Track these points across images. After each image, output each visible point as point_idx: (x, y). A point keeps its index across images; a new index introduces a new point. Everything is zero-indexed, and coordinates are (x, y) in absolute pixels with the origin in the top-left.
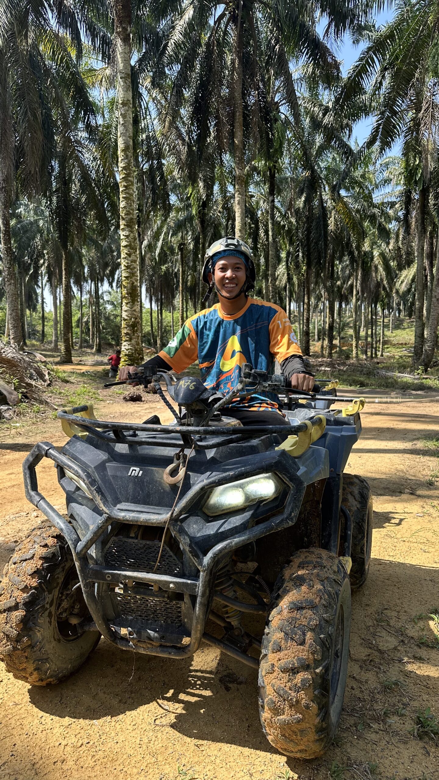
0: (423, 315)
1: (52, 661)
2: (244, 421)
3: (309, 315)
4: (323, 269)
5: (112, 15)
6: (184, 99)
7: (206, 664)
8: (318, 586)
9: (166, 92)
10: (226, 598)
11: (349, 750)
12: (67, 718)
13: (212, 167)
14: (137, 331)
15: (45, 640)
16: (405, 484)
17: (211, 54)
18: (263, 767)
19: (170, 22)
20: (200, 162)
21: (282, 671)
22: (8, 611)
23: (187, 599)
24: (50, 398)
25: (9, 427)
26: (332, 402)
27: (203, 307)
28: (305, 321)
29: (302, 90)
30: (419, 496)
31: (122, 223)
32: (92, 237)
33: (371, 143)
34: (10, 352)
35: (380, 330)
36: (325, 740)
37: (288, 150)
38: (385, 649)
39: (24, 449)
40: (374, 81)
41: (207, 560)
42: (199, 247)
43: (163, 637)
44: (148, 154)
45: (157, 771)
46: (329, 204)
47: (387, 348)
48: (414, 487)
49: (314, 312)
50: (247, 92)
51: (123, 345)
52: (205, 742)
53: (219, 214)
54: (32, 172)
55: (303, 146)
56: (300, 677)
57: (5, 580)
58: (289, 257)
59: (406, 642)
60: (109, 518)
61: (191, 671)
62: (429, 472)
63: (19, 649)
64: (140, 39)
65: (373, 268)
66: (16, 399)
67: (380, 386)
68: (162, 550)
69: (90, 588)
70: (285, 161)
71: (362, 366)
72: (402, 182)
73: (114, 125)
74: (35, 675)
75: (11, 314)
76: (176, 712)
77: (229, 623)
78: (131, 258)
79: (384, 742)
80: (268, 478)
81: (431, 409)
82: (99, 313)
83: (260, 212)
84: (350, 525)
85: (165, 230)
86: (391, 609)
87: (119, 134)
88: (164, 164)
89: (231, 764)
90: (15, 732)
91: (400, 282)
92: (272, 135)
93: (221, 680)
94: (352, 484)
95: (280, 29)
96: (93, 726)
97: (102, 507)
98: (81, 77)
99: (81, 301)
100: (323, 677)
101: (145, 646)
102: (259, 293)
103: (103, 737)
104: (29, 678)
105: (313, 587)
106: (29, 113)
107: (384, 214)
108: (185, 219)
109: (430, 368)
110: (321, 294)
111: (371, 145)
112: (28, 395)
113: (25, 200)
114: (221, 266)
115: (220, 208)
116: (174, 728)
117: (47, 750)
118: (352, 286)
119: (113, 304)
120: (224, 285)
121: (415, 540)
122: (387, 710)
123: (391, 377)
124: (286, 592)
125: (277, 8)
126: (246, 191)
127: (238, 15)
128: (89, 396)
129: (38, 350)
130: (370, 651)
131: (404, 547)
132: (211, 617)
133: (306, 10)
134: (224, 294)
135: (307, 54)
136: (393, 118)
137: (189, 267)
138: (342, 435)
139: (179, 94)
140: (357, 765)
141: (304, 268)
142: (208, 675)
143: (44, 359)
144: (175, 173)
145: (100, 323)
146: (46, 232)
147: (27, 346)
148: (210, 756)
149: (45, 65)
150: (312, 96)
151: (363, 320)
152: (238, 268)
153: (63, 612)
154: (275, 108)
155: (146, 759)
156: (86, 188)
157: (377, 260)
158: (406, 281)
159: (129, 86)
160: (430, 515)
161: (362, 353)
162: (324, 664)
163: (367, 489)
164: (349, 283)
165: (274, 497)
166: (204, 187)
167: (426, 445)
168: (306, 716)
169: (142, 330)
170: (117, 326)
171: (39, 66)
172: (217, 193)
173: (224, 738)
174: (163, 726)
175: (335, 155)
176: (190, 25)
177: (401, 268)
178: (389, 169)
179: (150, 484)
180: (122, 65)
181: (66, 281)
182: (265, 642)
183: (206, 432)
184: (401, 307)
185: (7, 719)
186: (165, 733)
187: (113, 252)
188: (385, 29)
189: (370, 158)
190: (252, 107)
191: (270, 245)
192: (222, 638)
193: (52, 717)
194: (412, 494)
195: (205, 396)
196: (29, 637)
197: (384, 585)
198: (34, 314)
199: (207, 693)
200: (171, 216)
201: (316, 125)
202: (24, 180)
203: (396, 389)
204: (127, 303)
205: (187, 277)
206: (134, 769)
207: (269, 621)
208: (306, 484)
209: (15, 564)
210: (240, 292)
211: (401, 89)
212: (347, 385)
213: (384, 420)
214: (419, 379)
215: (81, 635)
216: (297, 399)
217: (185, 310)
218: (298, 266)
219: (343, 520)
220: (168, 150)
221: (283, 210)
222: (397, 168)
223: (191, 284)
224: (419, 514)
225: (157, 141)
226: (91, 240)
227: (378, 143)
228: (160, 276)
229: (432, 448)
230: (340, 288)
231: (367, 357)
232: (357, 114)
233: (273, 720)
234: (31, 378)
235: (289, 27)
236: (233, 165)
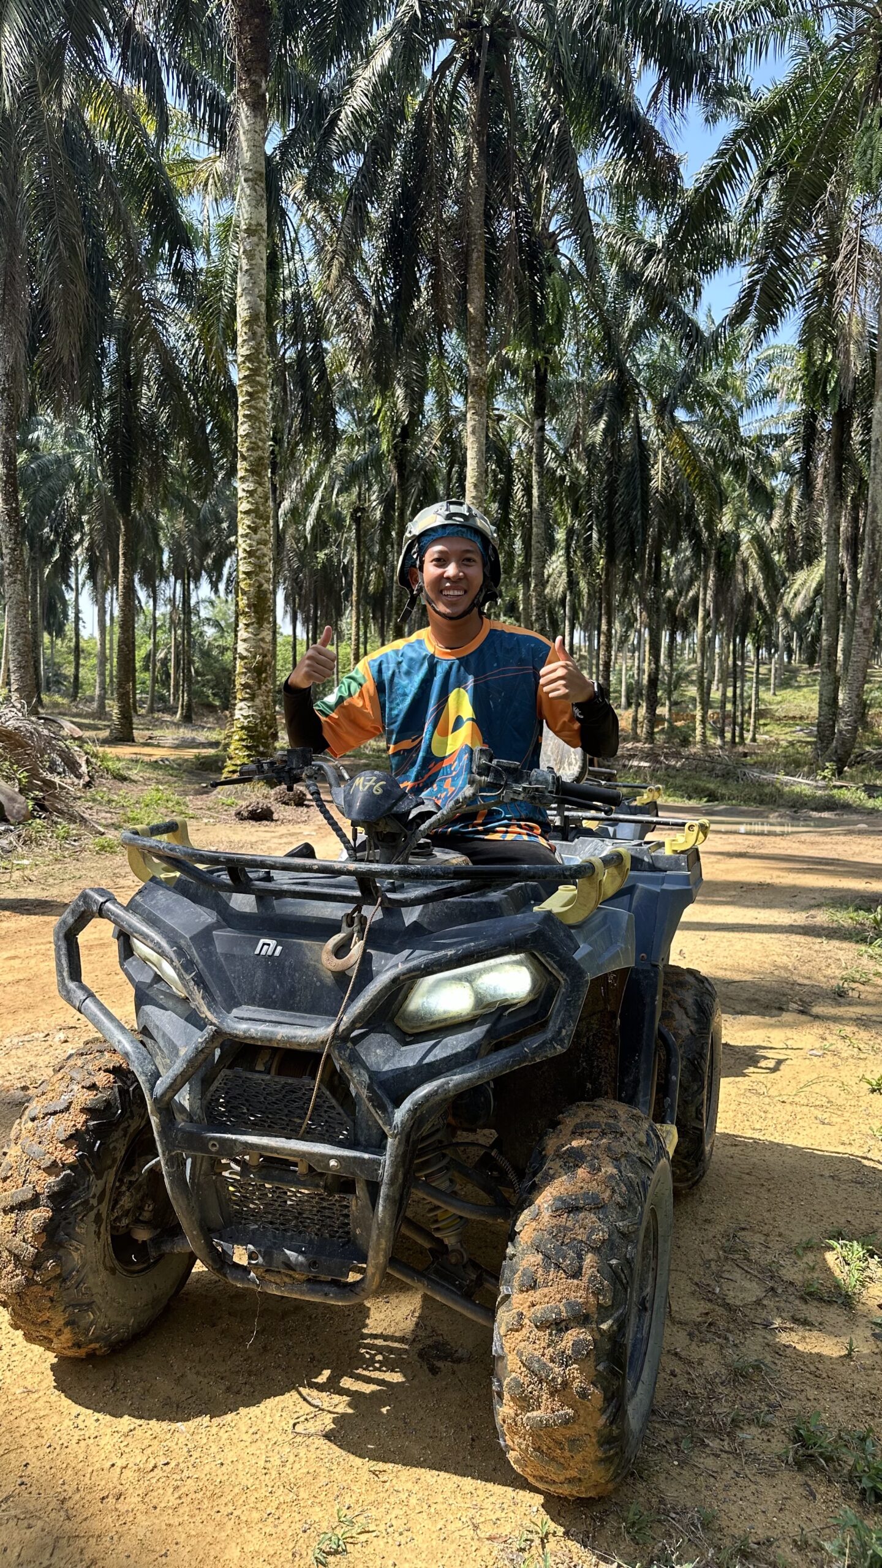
0: (836, 661)
1: (99, 1309)
2: (475, 858)
3: (609, 657)
4: (638, 566)
5: (231, 57)
6: (369, 222)
7: (393, 1324)
8: (609, 1169)
9: (334, 208)
10: (437, 1192)
11: (662, 1486)
12: (126, 1417)
13: (424, 358)
14: (266, 680)
15: (88, 1267)
16: (791, 992)
17: (424, 137)
18: (499, 1514)
19: (344, 72)
20: (398, 349)
21: (537, 1327)
22: (19, 1210)
23: (361, 1190)
24: (90, 812)
25: (9, 866)
26: (649, 827)
27: (399, 634)
28: (601, 668)
29: (604, 210)
30: (817, 1017)
31: (242, 466)
32: (179, 491)
33: (738, 318)
34: (13, 718)
35: (750, 689)
36: (616, 1461)
37: (575, 327)
38: (738, 1303)
39: (37, 911)
40: (747, 197)
41: (400, 1115)
42: (392, 517)
43: (315, 1263)
44: (295, 329)
45: (298, 1517)
46: (653, 437)
47: (765, 725)
48: (808, 1000)
49: (619, 650)
50: (495, 212)
51: (237, 707)
52: (390, 1465)
53: (434, 452)
54: (65, 360)
55: (603, 321)
56: (571, 1336)
57: (14, 1151)
58: (572, 539)
59: (780, 1291)
60: (218, 1033)
61: (364, 1336)
62: (837, 972)
63: (37, 1283)
64: (285, 103)
65: (739, 566)
66: (23, 812)
67: (747, 800)
68: (317, 1097)
69: (178, 1166)
70: (568, 349)
71: (712, 759)
72: (798, 397)
73: (229, 270)
74: (67, 1334)
75: (14, 642)
76: (337, 1410)
77: (440, 1241)
78: (258, 536)
79: (731, 1474)
80: (519, 963)
81: (847, 848)
82: (189, 642)
83: (515, 450)
84: (677, 1063)
85: (325, 480)
86: (752, 1229)
87: (239, 291)
88: (325, 351)
89: (438, 1507)
90: (26, 1441)
91: (792, 595)
92: (543, 297)
93: (421, 1355)
94: (681, 984)
95: (562, 91)
96: (176, 1434)
97: (206, 1012)
98: (164, 174)
99: (154, 618)
100: (616, 1338)
101: (278, 1281)
102: (511, 609)
103: (195, 1454)
104: (55, 1340)
105: (599, 1170)
106: (62, 244)
107: (763, 459)
108: (366, 460)
109: (849, 767)
110: (634, 615)
111: (737, 322)
112: (46, 803)
113: (46, 415)
114: (436, 556)
115: (436, 441)
116: (330, 1440)
117: (88, 1475)
118: (695, 600)
119: (217, 624)
120: (441, 592)
121: (805, 1101)
122: (738, 1415)
123: (771, 784)
124: (549, 1179)
125: (557, 49)
126: (488, 409)
127: (479, 61)
128: (167, 808)
129: (65, 714)
130: (709, 1306)
131: (783, 1113)
132: (405, 1231)
133: (614, 55)
134: (442, 608)
135: (614, 140)
136: (782, 271)
137: (371, 554)
138: (663, 890)
139: (360, 214)
140: (677, 1513)
141: (601, 562)
142: (396, 1345)
143: (78, 733)
144: (349, 369)
145: (191, 662)
146: (86, 480)
147: (43, 707)
148: (398, 1491)
149: (95, 149)
150: (622, 223)
151: (717, 668)
152: (469, 560)
153: (122, 1215)
154: (550, 245)
155: (276, 1495)
156: (171, 394)
157: (746, 550)
158: (803, 593)
159: (262, 196)
160: (835, 1053)
161: (715, 735)
162: (616, 1315)
163: (711, 995)
164: (691, 594)
165: (529, 999)
166: (405, 397)
167: (835, 918)
168: (582, 1412)
169: (275, 678)
170: (224, 670)
171: (82, 150)
172: (432, 410)
173: (425, 1460)
174: (309, 1436)
175: (667, 340)
176: (384, 78)
177: (794, 566)
178: (774, 370)
179: (295, 970)
180: (249, 154)
181: (125, 577)
182: (507, 1273)
183: (405, 875)
184: (794, 645)
185: (12, 1418)
186: (313, 1448)
187: (221, 521)
188: (768, 95)
189: (736, 346)
190: (503, 242)
191: (534, 515)
192: (426, 1269)
193: (97, 1415)
194: (802, 1012)
195: (403, 807)
196: (58, 1259)
197: (742, 1185)
198: (59, 641)
199: (396, 1377)
200: (338, 453)
201: (630, 280)
202: (48, 374)
203: (779, 806)
204: (247, 625)
205: (369, 575)
206: (254, 1511)
207: (516, 1233)
208: (589, 977)
209: (33, 1119)
210: (473, 605)
211: (798, 214)
212: (682, 797)
213: (753, 868)
214: (825, 788)
215: (156, 1263)
216: (579, 820)
217: (362, 640)
218: (588, 557)
219: (663, 1054)
220: (335, 322)
221: (560, 445)
222: (789, 368)
223: (376, 589)
224: (814, 1052)
225: (315, 304)
226: (179, 497)
227: (751, 319)
228: (313, 573)
229: (846, 925)
230: (672, 604)
231: (724, 743)
232: (712, 261)
233: (518, 1419)
234: (52, 769)
235: (579, 86)
236: (464, 354)
